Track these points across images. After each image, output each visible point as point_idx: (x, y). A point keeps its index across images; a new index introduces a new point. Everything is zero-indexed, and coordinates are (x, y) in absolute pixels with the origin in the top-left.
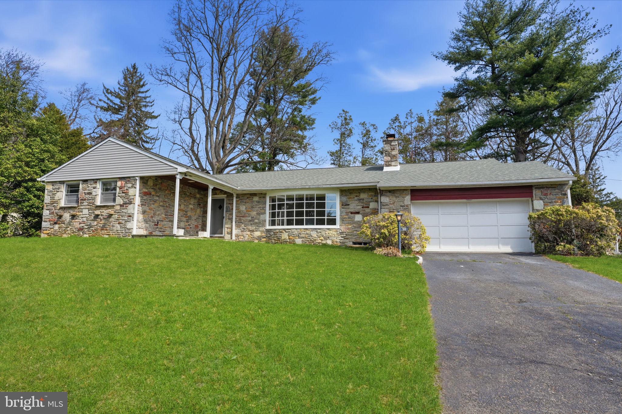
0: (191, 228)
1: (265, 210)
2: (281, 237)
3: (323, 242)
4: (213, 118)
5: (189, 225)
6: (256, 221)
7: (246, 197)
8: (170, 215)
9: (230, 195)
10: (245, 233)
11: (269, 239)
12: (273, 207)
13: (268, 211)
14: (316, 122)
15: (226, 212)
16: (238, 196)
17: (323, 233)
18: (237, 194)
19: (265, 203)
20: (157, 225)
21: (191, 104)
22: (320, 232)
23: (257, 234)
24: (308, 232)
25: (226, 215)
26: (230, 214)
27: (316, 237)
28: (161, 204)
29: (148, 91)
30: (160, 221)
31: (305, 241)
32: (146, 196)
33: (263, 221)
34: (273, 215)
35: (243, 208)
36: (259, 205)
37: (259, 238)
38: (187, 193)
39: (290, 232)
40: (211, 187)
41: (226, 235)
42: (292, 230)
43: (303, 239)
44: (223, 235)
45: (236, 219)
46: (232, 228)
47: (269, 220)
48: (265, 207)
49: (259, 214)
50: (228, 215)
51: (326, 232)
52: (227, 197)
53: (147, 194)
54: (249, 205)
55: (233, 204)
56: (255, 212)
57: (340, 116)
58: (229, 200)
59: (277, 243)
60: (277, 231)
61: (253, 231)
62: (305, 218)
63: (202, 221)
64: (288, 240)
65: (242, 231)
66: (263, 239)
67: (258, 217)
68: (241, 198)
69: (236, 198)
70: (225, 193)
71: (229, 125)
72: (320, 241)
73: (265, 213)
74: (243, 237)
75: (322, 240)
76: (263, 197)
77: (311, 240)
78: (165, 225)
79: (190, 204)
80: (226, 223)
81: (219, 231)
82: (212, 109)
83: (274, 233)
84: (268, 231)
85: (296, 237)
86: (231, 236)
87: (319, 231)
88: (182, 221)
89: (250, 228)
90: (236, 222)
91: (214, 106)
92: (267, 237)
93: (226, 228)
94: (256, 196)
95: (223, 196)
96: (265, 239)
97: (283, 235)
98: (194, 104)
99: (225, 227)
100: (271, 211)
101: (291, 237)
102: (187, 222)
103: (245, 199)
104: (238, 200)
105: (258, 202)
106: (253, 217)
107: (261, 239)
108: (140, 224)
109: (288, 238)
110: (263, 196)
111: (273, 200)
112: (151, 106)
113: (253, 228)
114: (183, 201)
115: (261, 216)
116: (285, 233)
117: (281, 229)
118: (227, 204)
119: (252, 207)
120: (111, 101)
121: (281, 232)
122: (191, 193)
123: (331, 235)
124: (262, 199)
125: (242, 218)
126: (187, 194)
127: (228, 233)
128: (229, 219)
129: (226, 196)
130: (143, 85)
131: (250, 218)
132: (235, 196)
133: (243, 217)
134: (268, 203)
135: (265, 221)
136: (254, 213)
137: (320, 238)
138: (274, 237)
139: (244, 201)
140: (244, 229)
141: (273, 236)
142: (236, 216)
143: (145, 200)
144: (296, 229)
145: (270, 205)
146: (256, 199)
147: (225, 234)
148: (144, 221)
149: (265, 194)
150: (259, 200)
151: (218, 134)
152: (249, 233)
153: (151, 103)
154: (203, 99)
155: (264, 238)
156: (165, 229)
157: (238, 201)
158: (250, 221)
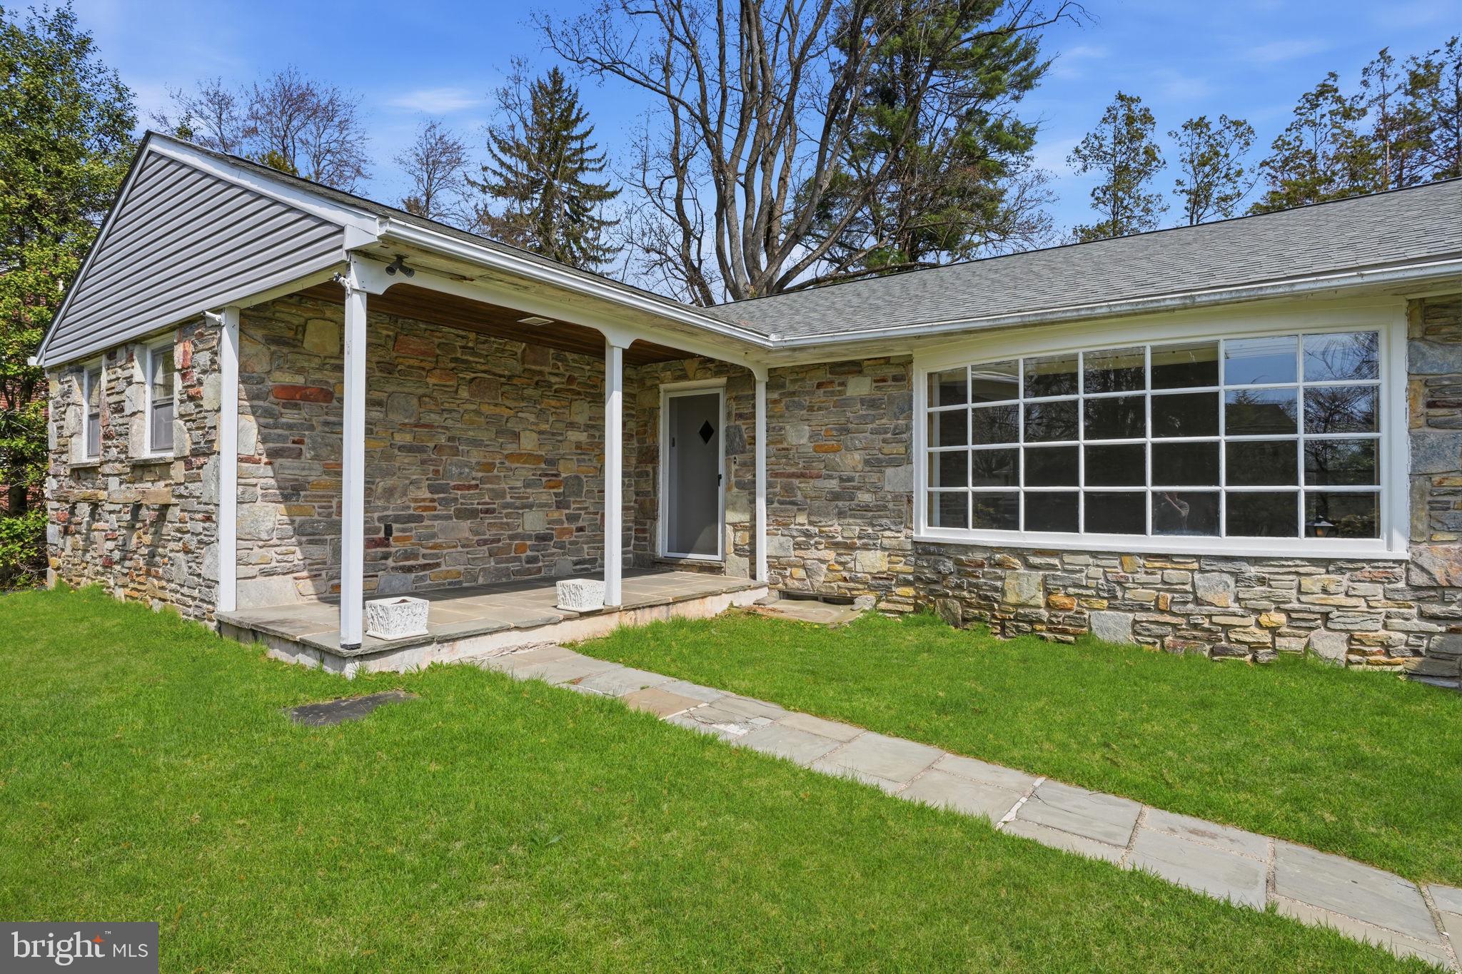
0: (581, 529)
1: (908, 447)
2: (1003, 592)
3: (1281, 643)
4: (733, 156)
5: (572, 518)
6: (865, 497)
7: (810, 383)
8: (458, 488)
9: (740, 378)
10: (812, 553)
11: (932, 592)
12: (950, 428)
13: (922, 447)
14: (1036, 138)
15: (727, 453)
16: (776, 379)
17: (1285, 587)
18: (771, 371)
19: (906, 408)
20: (384, 542)
21: (677, 133)
22: (1262, 581)
23: (871, 561)
24: (1173, 575)
25: (728, 467)
26: (744, 464)
27: (1235, 607)
28: (404, 438)
29: (590, 132)
30: (397, 519)
31: (1156, 629)
32: (296, 406)
33: (896, 498)
34: (950, 469)
35: (799, 436)
36: (874, 418)
37: (882, 584)
38: (553, 379)
39: (1053, 567)
40: (618, 342)
41: (732, 556)
42: (1067, 559)
43: (1141, 616)
44: (719, 557)
45: (770, 485)
46: (752, 528)
47: (930, 494)
48: (908, 428)
49: (876, 464)
50: (734, 467)
51: (1307, 583)
52: (728, 387)
53: (305, 398)
54: (827, 419)
55: (753, 416)
56: (857, 456)
57: (1110, 116)
58: (736, 398)
59: (979, 619)
60: (979, 556)
61: (851, 547)
62: (1149, 488)
63: (637, 494)
64: (1045, 614)
65: (798, 546)
66: (900, 590)
67: (874, 477)
68: (790, 387)
69: (769, 387)
70: (721, 368)
71: (781, 179)
72: (1266, 637)
73: (906, 459)
74: (801, 573)
75: (1274, 631)
76: (895, 379)
77: (1196, 626)
78: (434, 536)
79: (572, 425)
80: (732, 505)
81: (703, 538)
82: (726, 129)
83: (958, 563)
84: (924, 550)
85: (1096, 603)
86: (753, 563)
87: (1252, 571)
88: (530, 507)
89: (835, 528)
90: (769, 502)
91: (732, 118)
92: (918, 579)
93: (729, 529)
94: (860, 372)
95: (715, 384)
96: (910, 591)
97: (1010, 583)
98: (686, 129)
99: (724, 524)
100: (938, 449)
101: (1059, 598)
102: (560, 505)
103: (810, 393)
104: (775, 396)
105: (872, 403)
106: (850, 479)
107: (888, 589)
108: (271, 553)
109: (1041, 600)
110: (891, 371)
111: (949, 389)
112: (601, 169)
113: (855, 529)
114: (532, 418)
115: (890, 471)
116: (1022, 570)
117: (1000, 549)
118: (729, 415)
119: (844, 430)
120: (509, 168)
121: (999, 564)
122: (571, 380)
123: (1341, 600)
124: (892, 390)
125: (796, 482)
126: (550, 385)
127: (738, 551)
128: (741, 485)
129: (723, 380)
130: (578, 119)
131: (833, 484)
132: (761, 377)
133: (802, 475)
134: (922, 408)
135: (910, 501)
136: (852, 460)
137: (1264, 619)
138: (959, 587)
139: (806, 400)
140: (807, 534)
141: (953, 580)
142: (772, 474)
143: (290, 427)
144: (1094, 554)
145: (930, 416)
146: (859, 387)
147: (724, 554)
148: (299, 531)
149: (907, 362)
150: (878, 394)
151: (751, 205)
152: (830, 555)
153: (600, 161)
154: (703, 109)
155: (907, 583)
156: (436, 556)
157: (775, 402)
158: (836, 497)
